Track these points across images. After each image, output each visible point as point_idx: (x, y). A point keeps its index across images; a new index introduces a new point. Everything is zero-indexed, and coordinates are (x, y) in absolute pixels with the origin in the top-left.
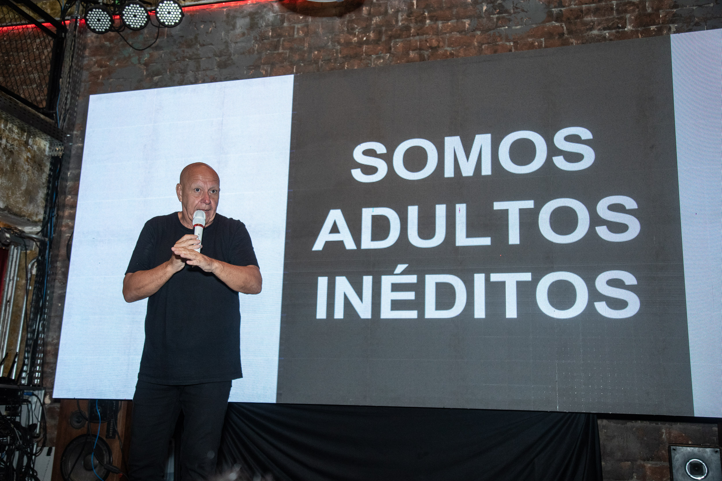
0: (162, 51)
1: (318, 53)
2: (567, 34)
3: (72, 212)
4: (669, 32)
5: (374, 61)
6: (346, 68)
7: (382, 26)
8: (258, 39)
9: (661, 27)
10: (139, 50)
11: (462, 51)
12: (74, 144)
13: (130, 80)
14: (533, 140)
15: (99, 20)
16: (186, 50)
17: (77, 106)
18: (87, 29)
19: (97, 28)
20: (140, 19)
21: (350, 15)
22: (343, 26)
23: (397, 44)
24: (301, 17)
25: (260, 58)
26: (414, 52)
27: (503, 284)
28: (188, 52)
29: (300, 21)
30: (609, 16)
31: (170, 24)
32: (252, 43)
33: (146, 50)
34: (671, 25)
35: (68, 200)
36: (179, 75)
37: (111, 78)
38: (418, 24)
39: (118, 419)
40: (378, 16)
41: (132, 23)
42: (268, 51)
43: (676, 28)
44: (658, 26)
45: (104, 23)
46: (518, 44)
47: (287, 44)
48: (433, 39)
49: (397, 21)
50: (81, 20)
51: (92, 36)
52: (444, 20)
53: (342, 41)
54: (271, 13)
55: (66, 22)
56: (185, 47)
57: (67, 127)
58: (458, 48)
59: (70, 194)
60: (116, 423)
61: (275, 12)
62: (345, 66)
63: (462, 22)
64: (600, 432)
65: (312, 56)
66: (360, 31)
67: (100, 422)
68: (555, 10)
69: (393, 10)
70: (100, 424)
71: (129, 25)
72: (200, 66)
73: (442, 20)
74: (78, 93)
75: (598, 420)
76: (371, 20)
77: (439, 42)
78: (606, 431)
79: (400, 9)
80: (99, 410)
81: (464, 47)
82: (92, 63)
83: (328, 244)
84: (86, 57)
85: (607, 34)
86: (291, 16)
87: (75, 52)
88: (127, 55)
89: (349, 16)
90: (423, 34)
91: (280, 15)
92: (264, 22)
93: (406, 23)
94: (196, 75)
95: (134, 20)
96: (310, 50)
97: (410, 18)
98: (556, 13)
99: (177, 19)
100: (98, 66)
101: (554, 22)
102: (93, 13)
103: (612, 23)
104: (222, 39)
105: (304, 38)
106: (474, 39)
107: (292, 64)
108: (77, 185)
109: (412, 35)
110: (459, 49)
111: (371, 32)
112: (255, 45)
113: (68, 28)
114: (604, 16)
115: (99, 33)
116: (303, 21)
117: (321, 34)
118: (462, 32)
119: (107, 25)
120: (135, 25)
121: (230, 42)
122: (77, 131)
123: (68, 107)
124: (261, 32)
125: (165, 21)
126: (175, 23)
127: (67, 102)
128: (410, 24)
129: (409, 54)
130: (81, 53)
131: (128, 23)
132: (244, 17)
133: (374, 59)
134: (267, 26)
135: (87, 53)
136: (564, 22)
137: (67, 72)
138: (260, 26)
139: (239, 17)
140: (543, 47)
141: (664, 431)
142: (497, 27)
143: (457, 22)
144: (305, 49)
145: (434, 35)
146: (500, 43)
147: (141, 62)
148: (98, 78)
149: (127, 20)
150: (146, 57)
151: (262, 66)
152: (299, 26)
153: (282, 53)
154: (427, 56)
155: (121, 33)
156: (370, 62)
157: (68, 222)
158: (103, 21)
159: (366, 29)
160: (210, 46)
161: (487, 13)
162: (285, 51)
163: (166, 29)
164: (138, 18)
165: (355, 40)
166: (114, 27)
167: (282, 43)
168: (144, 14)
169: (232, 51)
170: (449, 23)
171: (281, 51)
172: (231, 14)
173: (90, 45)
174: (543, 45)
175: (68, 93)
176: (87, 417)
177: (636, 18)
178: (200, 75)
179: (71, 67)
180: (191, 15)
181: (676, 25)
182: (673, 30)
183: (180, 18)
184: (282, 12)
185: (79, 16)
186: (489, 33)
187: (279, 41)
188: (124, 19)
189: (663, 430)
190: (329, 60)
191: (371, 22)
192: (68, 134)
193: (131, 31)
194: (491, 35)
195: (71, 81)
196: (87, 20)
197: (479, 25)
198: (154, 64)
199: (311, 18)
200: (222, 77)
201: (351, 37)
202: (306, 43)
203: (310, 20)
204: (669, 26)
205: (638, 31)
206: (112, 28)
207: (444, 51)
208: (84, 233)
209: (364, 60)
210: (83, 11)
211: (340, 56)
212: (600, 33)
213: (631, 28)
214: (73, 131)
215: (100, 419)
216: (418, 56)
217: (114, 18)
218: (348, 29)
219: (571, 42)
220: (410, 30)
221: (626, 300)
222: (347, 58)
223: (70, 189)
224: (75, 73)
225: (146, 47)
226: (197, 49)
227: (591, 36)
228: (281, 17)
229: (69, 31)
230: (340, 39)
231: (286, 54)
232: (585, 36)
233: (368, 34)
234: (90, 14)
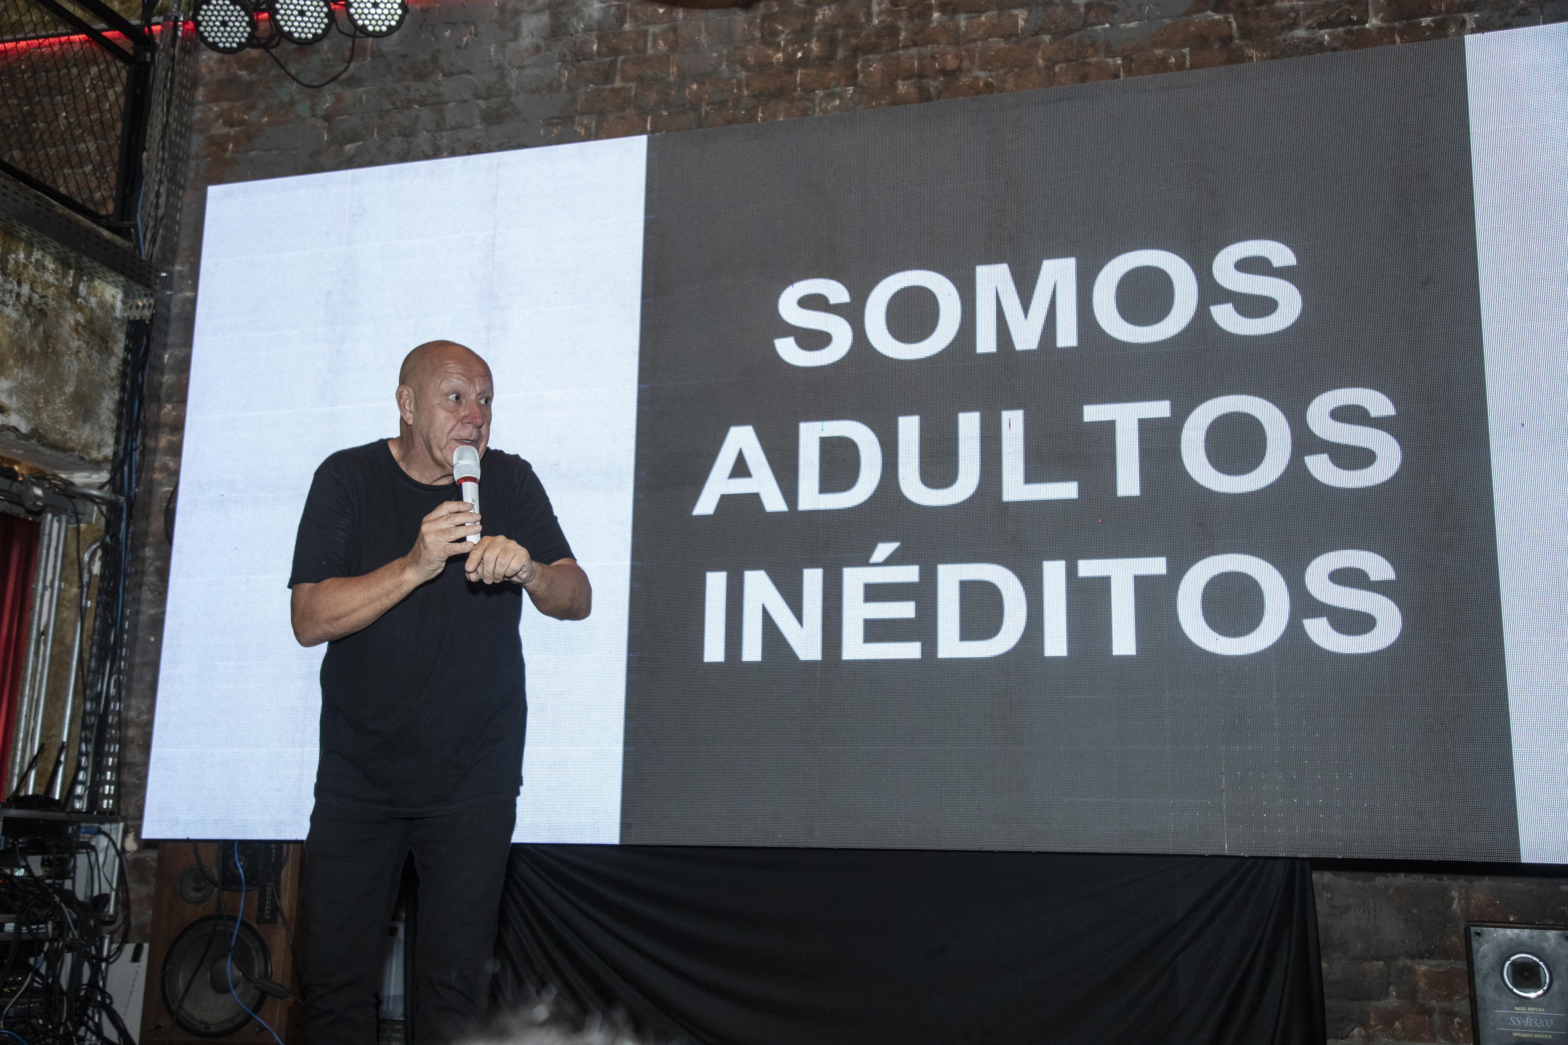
0: (361, 90)
1: (698, 88)
2: (1240, 39)
3: (174, 439)
4: (1461, 31)
5: (820, 104)
6: (759, 119)
7: (835, 27)
8: (569, 58)
9: (1444, 20)
10: (312, 87)
11: (1010, 78)
12: (176, 293)
13: (295, 152)
14: (1168, 271)
15: (224, 24)
16: (414, 85)
17: (180, 211)
18: (198, 44)
19: (221, 41)
20: (312, 20)
21: (767, 3)
22: (751, 28)
23: (871, 66)
24: (661, 11)
25: (574, 101)
26: (906, 82)
27: (1105, 581)
28: (417, 90)
29: (659, 19)
31: (377, 29)
32: (556, 67)
33: (326, 87)
34: (1466, 16)
35: (165, 414)
36: (398, 140)
37: (254, 149)
38: (915, 22)
39: (283, 883)
40: (828, 4)
41: (296, 28)
42: (591, 85)
43: (1477, 21)
44: (1438, 17)
45: (235, 29)
46: (1132, 60)
47: (631, 70)
48: (947, 53)
49: (869, 16)
50: (185, 23)
51: (210, 58)
52: (972, 12)
53: (751, 60)
55: (154, 28)
56: (411, 79)
57: (160, 256)
58: (1002, 72)
59: (169, 402)
60: (278, 892)
62: (757, 116)
63: (1010, 15)
64: (1317, 899)
65: (687, 94)
66: (789, 37)
67: (244, 889)
70: (244, 892)
71: (290, 33)
72: (443, 118)
73: (967, 12)
74: (182, 183)
75: (1313, 872)
76: (813, 14)
77: (961, 60)
78: (1329, 896)
80: (242, 863)
81: (1016, 70)
82: (212, 116)
83: (726, 500)
84: (198, 103)
85: (1326, 37)
86: (638, 7)
87: (175, 93)
88: (286, 98)
89: (765, 6)
90: (925, 44)
91: (615, 6)
92: (581, 23)
93: (889, 19)
94: (437, 140)
95: (299, 22)
96: (682, 83)
97: (896, 9)
99: (393, 19)
100: (225, 124)
101: (1210, 13)
102: (212, 7)
103: (1336, 12)
104: (490, 61)
105: (668, 56)
106: (1037, 52)
107: (643, 113)
108: (185, 381)
109: (903, 46)
110: (1005, 74)
111: (814, 41)
112: (561, 71)
113: (158, 41)
115: (225, 51)
116: (665, 19)
117: (704, 46)
118: (1010, 36)
119: (242, 33)
120: (303, 32)
121: (508, 67)
122: (183, 264)
123: (161, 212)
124: (575, 43)
125: (367, 22)
126: (389, 27)
127: (160, 202)
128: (897, 21)
129: (895, 88)
130: (188, 95)
131: (286, 29)
132: (537, 11)
133: (821, 99)
134: (587, 30)
135: (200, 95)
136: (1233, 13)
137: (158, 138)
138: (572, 31)
139: (526, 12)
140: (1188, 66)
141: (1455, 894)
142: (1086, 24)
143: (999, 16)
144: (672, 79)
145: (948, 44)
146: (1094, 60)
147: (316, 112)
148: (225, 150)
149: (286, 21)
150: (327, 102)
151: (577, 118)
152: (657, 29)
153: (621, 89)
154: (935, 90)
155: (273, 51)
156: (811, 105)
157: (167, 461)
158: (234, 26)
159: (802, 35)
160: (465, 76)
162: (627, 85)
163: (370, 39)
164: (309, 18)
165: (779, 59)
166: (257, 39)
167: (621, 67)
168: (322, 8)
169: (513, 87)
170: (983, 19)
171: (618, 84)
172: (510, 7)
173: (207, 77)
174: (1188, 62)
175: (161, 182)
176: (216, 878)
178: (445, 140)
179: (166, 126)
180: (422, 9)
181: (1476, 16)
182: (1470, 24)
183: (400, 16)
185: (182, 15)
186: (1069, 37)
187: (613, 63)
188: (278, 21)
189: (1453, 892)
190: (724, 103)
191: (813, 19)
192: (163, 272)
193: (294, 46)
194: (1074, 43)
195: (166, 155)
196: (199, 24)
197: (1047, 20)
198: (345, 117)
199: (684, 11)
200: (492, 144)
201: (770, 52)
202: (673, 67)
203: (681, 15)
204: (1462, 17)
205: (1394, 28)
206: (252, 41)
207: (971, 79)
208: (201, 485)
209: (799, 100)
210: (189, 4)
211: (746, 93)
212: (1310, 36)
213: (1379, 23)
214: (173, 264)
215: (244, 883)
216: (916, 90)
217: (257, 18)
218: (763, 34)
219: (1248, 56)
220: (898, 34)
221: (1373, 613)
222: (762, 97)
223: (169, 391)
224: (176, 138)
225: (326, 81)
226: (438, 84)
227: (1291, 42)
228: (618, 9)
229: (161, 47)
230: (747, 56)
231: (629, 90)
232: (1279, 41)
233: (806, 46)
234: (206, 11)
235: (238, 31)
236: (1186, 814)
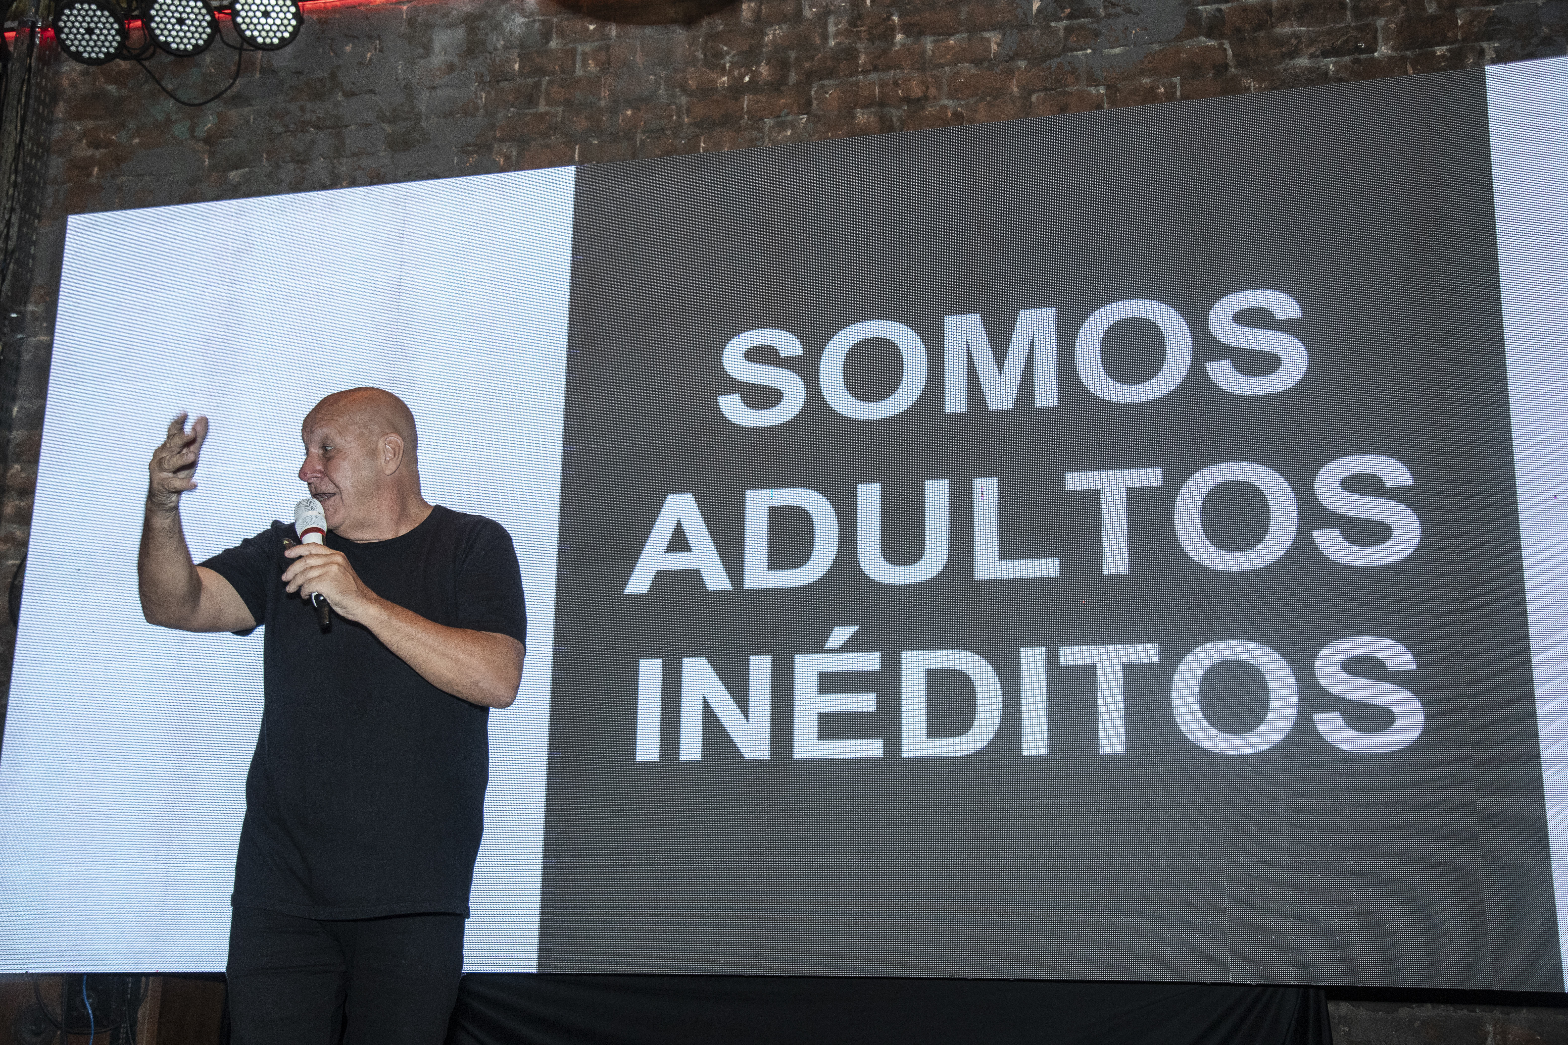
0: (248, 109)
1: (633, 114)
2: (1236, 67)
3: (22, 504)
4: (1480, 61)
5: (770, 134)
6: (701, 150)
7: (786, 49)
8: (487, 78)
9: (1461, 49)
10: (193, 105)
11: (982, 108)
12: (29, 336)
13: (170, 179)
14: (1158, 322)
15: (90, 31)
16: (309, 105)
17: (35, 243)
18: (60, 54)
19: (85, 51)
20: (193, 29)
21: (711, 21)
22: (693, 48)
23: (827, 93)
24: (592, 27)
25: (492, 126)
26: (866, 111)
27: (1090, 671)
28: (313, 111)
29: (589, 37)
30: (1336, 22)
31: (268, 41)
32: (473, 88)
33: (208, 105)
34: (1485, 45)
35: (12, 475)
36: (291, 167)
37: (122, 175)
38: (876, 44)
39: (139, 1024)
40: (779, 24)
41: (174, 38)
42: (512, 109)
43: (1497, 51)
44: (1454, 46)
45: (102, 38)
46: (1117, 90)
47: (557, 92)
48: (912, 79)
49: (825, 37)
50: (44, 30)
51: (72, 70)
52: (939, 35)
53: (692, 84)
54: (517, 15)
55: (7, 34)
56: (307, 98)
57: (10, 294)
58: (972, 101)
59: (17, 461)
60: (134, 1034)
61: (527, 14)
62: (699, 147)
63: (982, 38)
64: (1334, 1034)
65: (620, 121)
66: (735, 59)
67: (93, 1031)
68: (1205, 10)
69: (814, 10)
70: (92, 1036)
71: (167, 44)
72: (343, 143)
73: (933, 34)
74: (38, 211)
75: (1328, 1003)
76: (763, 34)
77: (927, 87)
78: (1347, 1029)
79: (832, 8)
80: (91, 1001)
81: (988, 99)
82: (73, 136)
83: (661, 577)
84: (58, 120)
85: (1331, 66)
86: (566, 23)
87: (31, 109)
88: (161, 118)
89: (709, 24)
90: (888, 69)
91: (539, 20)
92: (501, 39)
93: (847, 41)
94: (335, 168)
95: (177, 32)
96: (614, 108)
97: (855, 30)
98: (1208, 17)
99: (286, 30)
100: (89, 145)
101: (1202, 38)
102: (75, 12)
103: (1341, 39)
104: (397, 80)
105: (599, 78)
106: (1012, 79)
107: (570, 140)
108: (37, 437)
109: (862, 71)
110: (976, 103)
111: (763, 64)
112: (478, 93)
113: (11, 49)
114: (1324, 22)
115: (90, 62)
116: (596, 37)
117: (639, 68)
118: (982, 61)
119: (110, 42)
120: (182, 42)
121: (418, 87)
122: (37, 304)
123: (11, 245)
124: (494, 62)
125: (256, 33)
126: (282, 39)
127: (11, 233)
128: (855, 43)
129: (854, 117)
130: (46, 111)
131: (162, 38)
132: (451, 26)
133: (771, 128)
134: (508, 47)
135: (60, 111)
136: (1227, 39)
137: (10, 159)
138: (490, 48)
139: (438, 26)
140: (1179, 97)
141: (1489, 1028)
142: (1066, 49)
143: (969, 38)
144: (603, 103)
145: (914, 70)
146: (1074, 89)
147: (196, 134)
148: (90, 175)
149: (162, 30)
150: (209, 123)
151: (496, 145)
152: (587, 48)
153: (546, 114)
154: (898, 120)
155: (147, 63)
156: (760, 135)
157: (14, 531)
158: (102, 34)
159: (750, 56)
160: (368, 97)
161: (1041, 16)
162: (553, 110)
163: (260, 53)
164: (189, 27)
165: (724, 83)
166: (128, 49)
167: (546, 89)
168: (204, 16)
169: (423, 110)
170: (952, 42)
171: (542, 108)
172: (420, 20)
173: (69, 92)
174: (1178, 93)
175: (12, 210)
176: (60, 1020)
177: (1401, 27)
178: (344, 168)
179: (19, 146)
180: (320, 20)
181: (1496, 45)
182: (1490, 54)
183: (294, 27)
184: (544, 15)
185: (41, 20)
186: (1048, 64)
187: (537, 85)
188: (154, 30)
189: (1487, 1025)
190: (662, 131)
191: (763, 39)
192: (13, 313)
193: (172, 58)
194: (1052, 70)
195: (19, 180)
196: (60, 30)
197: (1023, 45)
198: (230, 139)
199: (617, 26)
200: (398, 173)
201: (714, 75)
202: (604, 90)
203: (614, 33)
204: (1480, 46)
205: (1406, 57)
206: (122, 51)
207: (938, 108)
208: (53, 558)
209: (746, 130)
210: (48, 7)
211: (686, 120)
212: (1314, 65)
213: (1389, 52)
214: (25, 304)
215: (93, 1025)
216: (877, 120)
217: (129, 26)
218: (705, 55)
219: (1245, 86)
220: (857, 58)
221: (1391, 707)
222: (703, 125)
223: (18, 449)
224: (31, 160)
225: (209, 99)
226: (337, 104)
227: (1293, 72)
228: (543, 25)
229: (15, 57)
230: (688, 79)
231: (555, 115)
232: (1279, 70)
233: (754, 69)
234: (68, 16)
235: (106, 40)
236: (1184, 935)
